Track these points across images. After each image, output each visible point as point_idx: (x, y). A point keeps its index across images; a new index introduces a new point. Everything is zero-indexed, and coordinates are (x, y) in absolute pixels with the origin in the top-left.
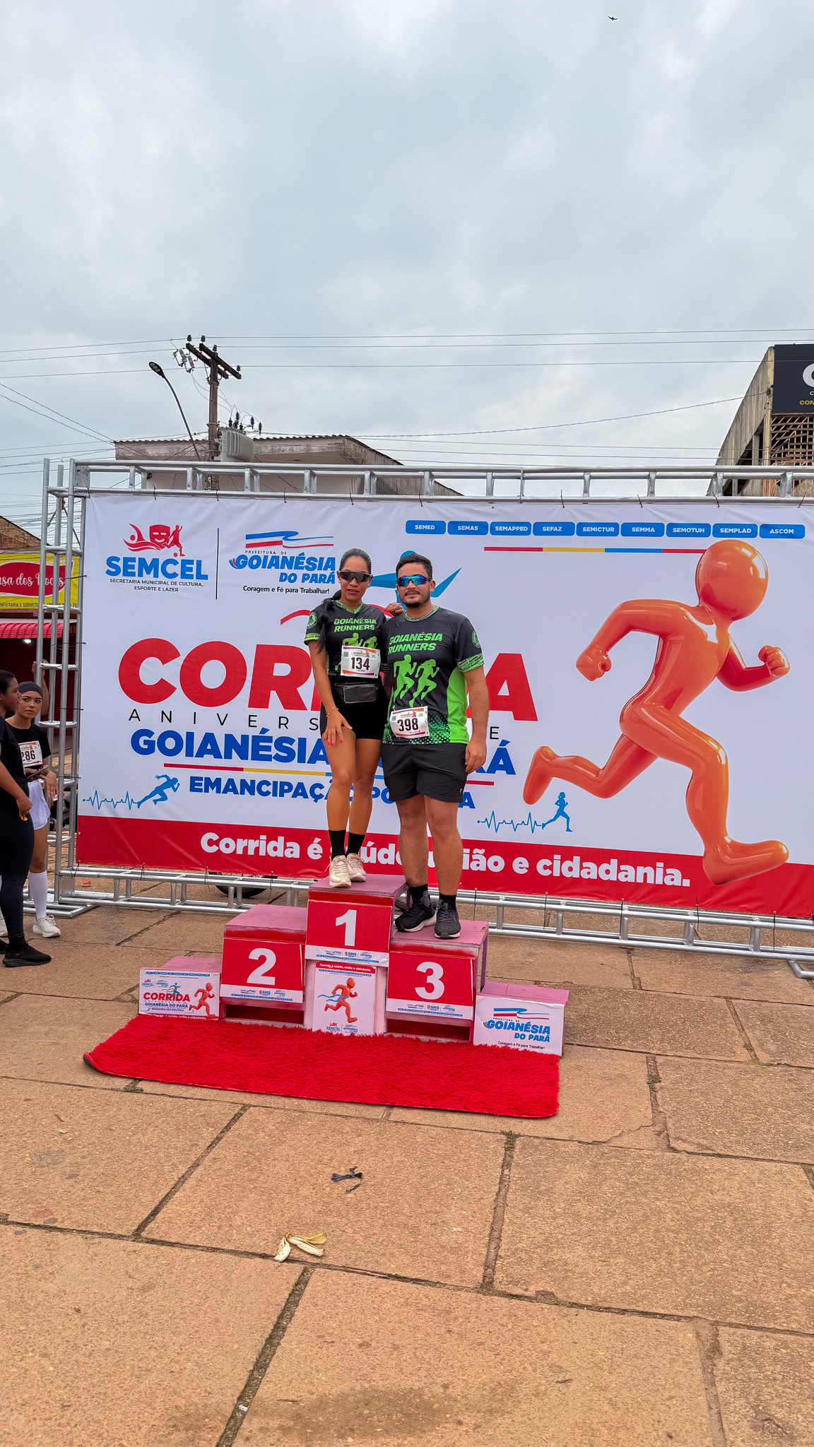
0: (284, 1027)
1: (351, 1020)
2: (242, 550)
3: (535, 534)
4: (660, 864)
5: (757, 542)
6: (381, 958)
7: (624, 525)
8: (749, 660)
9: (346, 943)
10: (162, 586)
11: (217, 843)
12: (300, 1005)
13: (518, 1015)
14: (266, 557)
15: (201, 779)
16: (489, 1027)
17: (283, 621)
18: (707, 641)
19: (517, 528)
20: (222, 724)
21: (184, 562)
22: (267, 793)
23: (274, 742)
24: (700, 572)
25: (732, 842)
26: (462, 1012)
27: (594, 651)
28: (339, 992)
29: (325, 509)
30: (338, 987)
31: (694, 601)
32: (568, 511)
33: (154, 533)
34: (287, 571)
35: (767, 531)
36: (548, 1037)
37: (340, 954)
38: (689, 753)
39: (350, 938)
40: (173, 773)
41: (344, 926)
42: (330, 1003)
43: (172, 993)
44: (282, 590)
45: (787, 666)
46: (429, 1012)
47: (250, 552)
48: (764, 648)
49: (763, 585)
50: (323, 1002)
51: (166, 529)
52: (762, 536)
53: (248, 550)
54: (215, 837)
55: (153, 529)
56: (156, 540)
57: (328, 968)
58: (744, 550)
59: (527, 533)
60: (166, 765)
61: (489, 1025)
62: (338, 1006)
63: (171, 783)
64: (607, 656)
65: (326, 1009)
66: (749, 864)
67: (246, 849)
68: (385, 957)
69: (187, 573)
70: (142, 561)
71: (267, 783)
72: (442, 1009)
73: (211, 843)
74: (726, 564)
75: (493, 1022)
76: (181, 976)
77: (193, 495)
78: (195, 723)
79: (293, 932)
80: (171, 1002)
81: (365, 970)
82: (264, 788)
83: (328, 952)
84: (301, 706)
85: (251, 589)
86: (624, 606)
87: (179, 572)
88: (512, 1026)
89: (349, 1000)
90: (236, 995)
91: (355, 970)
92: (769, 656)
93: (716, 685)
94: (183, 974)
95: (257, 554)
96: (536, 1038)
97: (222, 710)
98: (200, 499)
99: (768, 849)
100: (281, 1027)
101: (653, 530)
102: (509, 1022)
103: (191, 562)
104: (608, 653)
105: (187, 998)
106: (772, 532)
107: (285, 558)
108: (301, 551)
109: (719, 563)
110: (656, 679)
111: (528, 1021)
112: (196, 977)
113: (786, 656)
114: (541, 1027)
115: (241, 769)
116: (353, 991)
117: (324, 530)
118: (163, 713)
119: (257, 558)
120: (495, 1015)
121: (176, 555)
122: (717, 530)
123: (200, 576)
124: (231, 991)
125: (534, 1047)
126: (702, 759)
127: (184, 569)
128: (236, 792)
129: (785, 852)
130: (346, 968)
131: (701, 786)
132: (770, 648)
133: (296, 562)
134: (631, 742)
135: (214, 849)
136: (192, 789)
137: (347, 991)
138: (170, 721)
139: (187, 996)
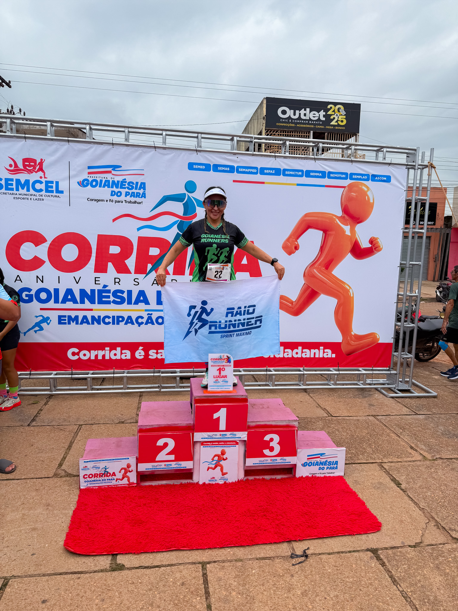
0: (181, 483)
1: (224, 474)
2: (85, 176)
3: (261, 174)
4: (322, 348)
5: (369, 183)
6: (242, 435)
7: (306, 171)
8: (365, 244)
9: (220, 429)
10: (32, 197)
11: (78, 354)
12: (190, 469)
13: (321, 457)
14: (101, 181)
15: (65, 316)
16: (305, 466)
17: (114, 220)
18: (345, 234)
19: (251, 170)
20: (77, 283)
21: (47, 182)
22: (109, 323)
23: (111, 292)
24: (343, 198)
25: (355, 334)
26: (290, 460)
27: (291, 239)
28: (216, 458)
29: (138, 153)
30: (215, 456)
31: (339, 212)
32: (278, 162)
33: (26, 163)
34: (115, 189)
35: (374, 178)
36: (337, 467)
37: (216, 436)
38: (336, 292)
39: (223, 425)
40: (46, 314)
41: (218, 418)
42: (210, 466)
43: (103, 473)
44: (112, 201)
45: (381, 247)
46: (271, 463)
47: (90, 177)
48: (371, 238)
49: (371, 206)
50: (207, 465)
51: (34, 161)
52: (372, 180)
53: (90, 175)
54: (76, 350)
55: (25, 160)
56: (27, 167)
57: (209, 445)
58: (363, 187)
59: (256, 173)
60: (41, 309)
61: (304, 465)
62: (216, 467)
63: (46, 320)
64: (297, 242)
65: (208, 470)
66: (362, 344)
67: (96, 356)
68: (245, 435)
69: (49, 189)
70: (18, 181)
71: (109, 317)
72: (279, 460)
73: (74, 354)
74: (355, 194)
75: (307, 463)
76: (109, 461)
77: (52, 140)
78: (59, 283)
79: (184, 425)
80: (103, 478)
81: (232, 443)
82: (107, 320)
83: (209, 436)
84: (128, 271)
85: (92, 200)
86: (306, 215)
87: (44, 188)
88: (317, 464)
89: (222, 463)
90: (149, 469)
91: (226, 444)
92: (374, 242)
93: (349, 257)
94: (110, 460)
95: (95, 178)
96: (331, 468)
97: (77, 274)
98: (56, 143)
99: (370, 337)
100: (179, 484)
101: (321, 175)
102: (315, 462)
103: (52, 182)
104: (298, 241)
105: (114, 474)
106: (376, 178)
107: (113, 182)
108: (124, 177)
109: (352, 193)
110: (321, 254)
111: (326, 459)
112: (119, 460)
113: (382, 242)
114: (333, 462)
115: (92, 310)
116: (225, 457)
117: (139, 165)
118: (37, 277)
119: (96, 181)
120: (308, 459)
121: (41, 177)
122: (351, 176)
123: (58, 191)
124: (144, 467)
125: (329, 473)
126: (342, 294)
127: (47, 187)
128: (88, 323)
129: (378, 337)
130: (220, 443)
131: (341, 308)
132: (374, 238)
133: (121, 184)
134: (308, 287)
135: (76, 357)
136: (60, 323)
137: (221, 457)
138: (42, 282)
139: (114, 473)
